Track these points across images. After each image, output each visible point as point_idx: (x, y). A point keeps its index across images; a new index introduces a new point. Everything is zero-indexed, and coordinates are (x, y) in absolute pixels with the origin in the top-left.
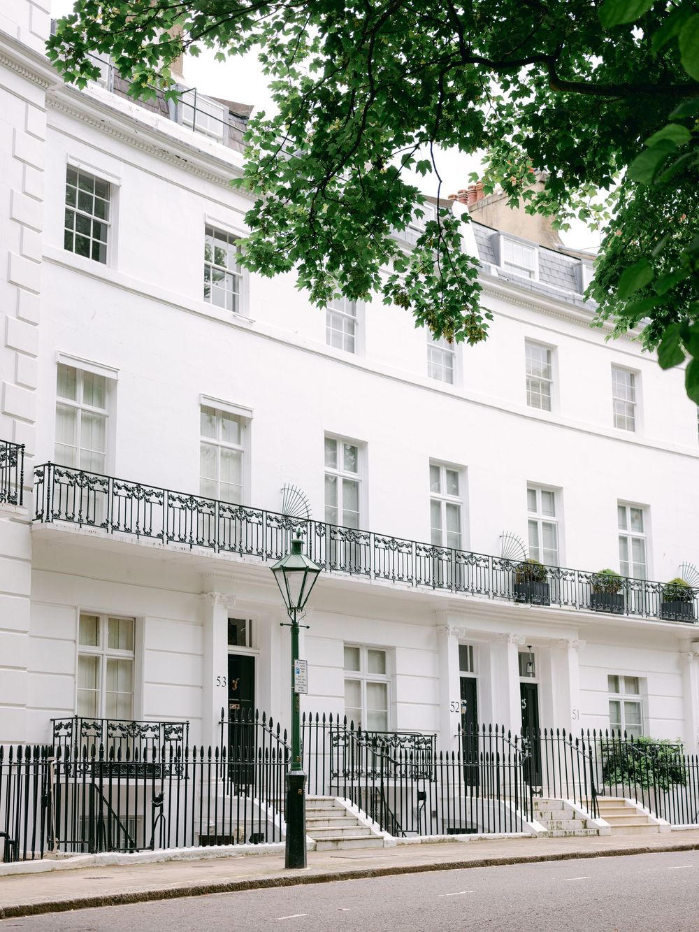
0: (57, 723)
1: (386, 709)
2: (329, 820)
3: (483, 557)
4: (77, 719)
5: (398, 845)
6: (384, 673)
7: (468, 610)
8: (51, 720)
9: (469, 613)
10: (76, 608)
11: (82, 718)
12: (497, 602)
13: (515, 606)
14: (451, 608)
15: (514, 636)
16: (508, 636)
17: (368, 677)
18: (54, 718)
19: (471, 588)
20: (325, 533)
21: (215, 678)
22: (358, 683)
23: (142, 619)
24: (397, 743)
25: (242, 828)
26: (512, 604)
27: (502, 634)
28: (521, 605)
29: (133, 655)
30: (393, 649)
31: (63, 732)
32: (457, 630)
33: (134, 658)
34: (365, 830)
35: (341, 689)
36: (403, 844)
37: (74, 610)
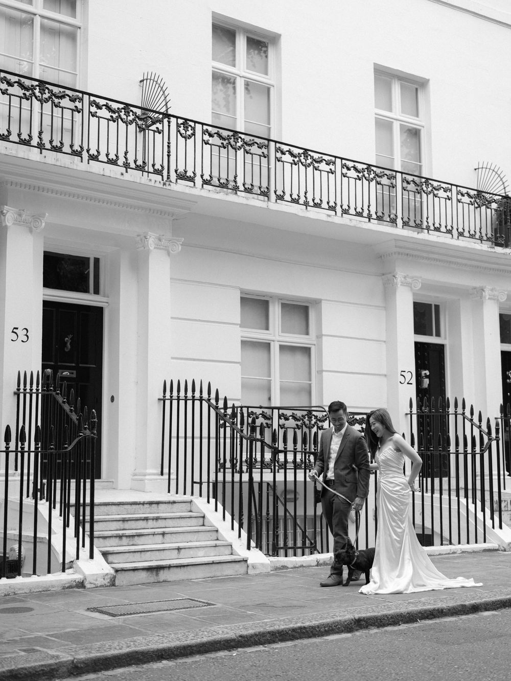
1: (310, 380)
2: (163, 534)
3: (444, 186)
5: (276, 569)
6: (307, 334)
7: (425, 255)
9: (427, 258)
12: (464, 243)
13: (490, 250)
14: (398, 250)
15: (492, 290)
16: (483, 290)
17: (281, 339)
19: (425, 224)
20: (194, 134)
21: (9, 330)
22: (267, 346)
24: (313, 422)
26: (485, 247)
27: (475, 288)
28: (499, 250)
30: (317, 302)
32: (409, 280)
34: (222, 548)
35: (235, 352)
36: (284, 567)
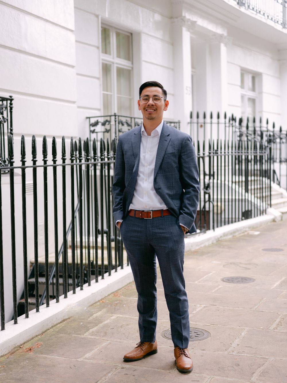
0: (93, 121)
4: (115, 116)
8: (87, 118)
10: (97, 16)
11: (119, 116)
18: (88, 116)
21: (185, 88)
23: (139, 34)
25: (219, 204)
29: (131, 65)
31: (99, 128)
33: (132, 68)
37: (96, 19)
